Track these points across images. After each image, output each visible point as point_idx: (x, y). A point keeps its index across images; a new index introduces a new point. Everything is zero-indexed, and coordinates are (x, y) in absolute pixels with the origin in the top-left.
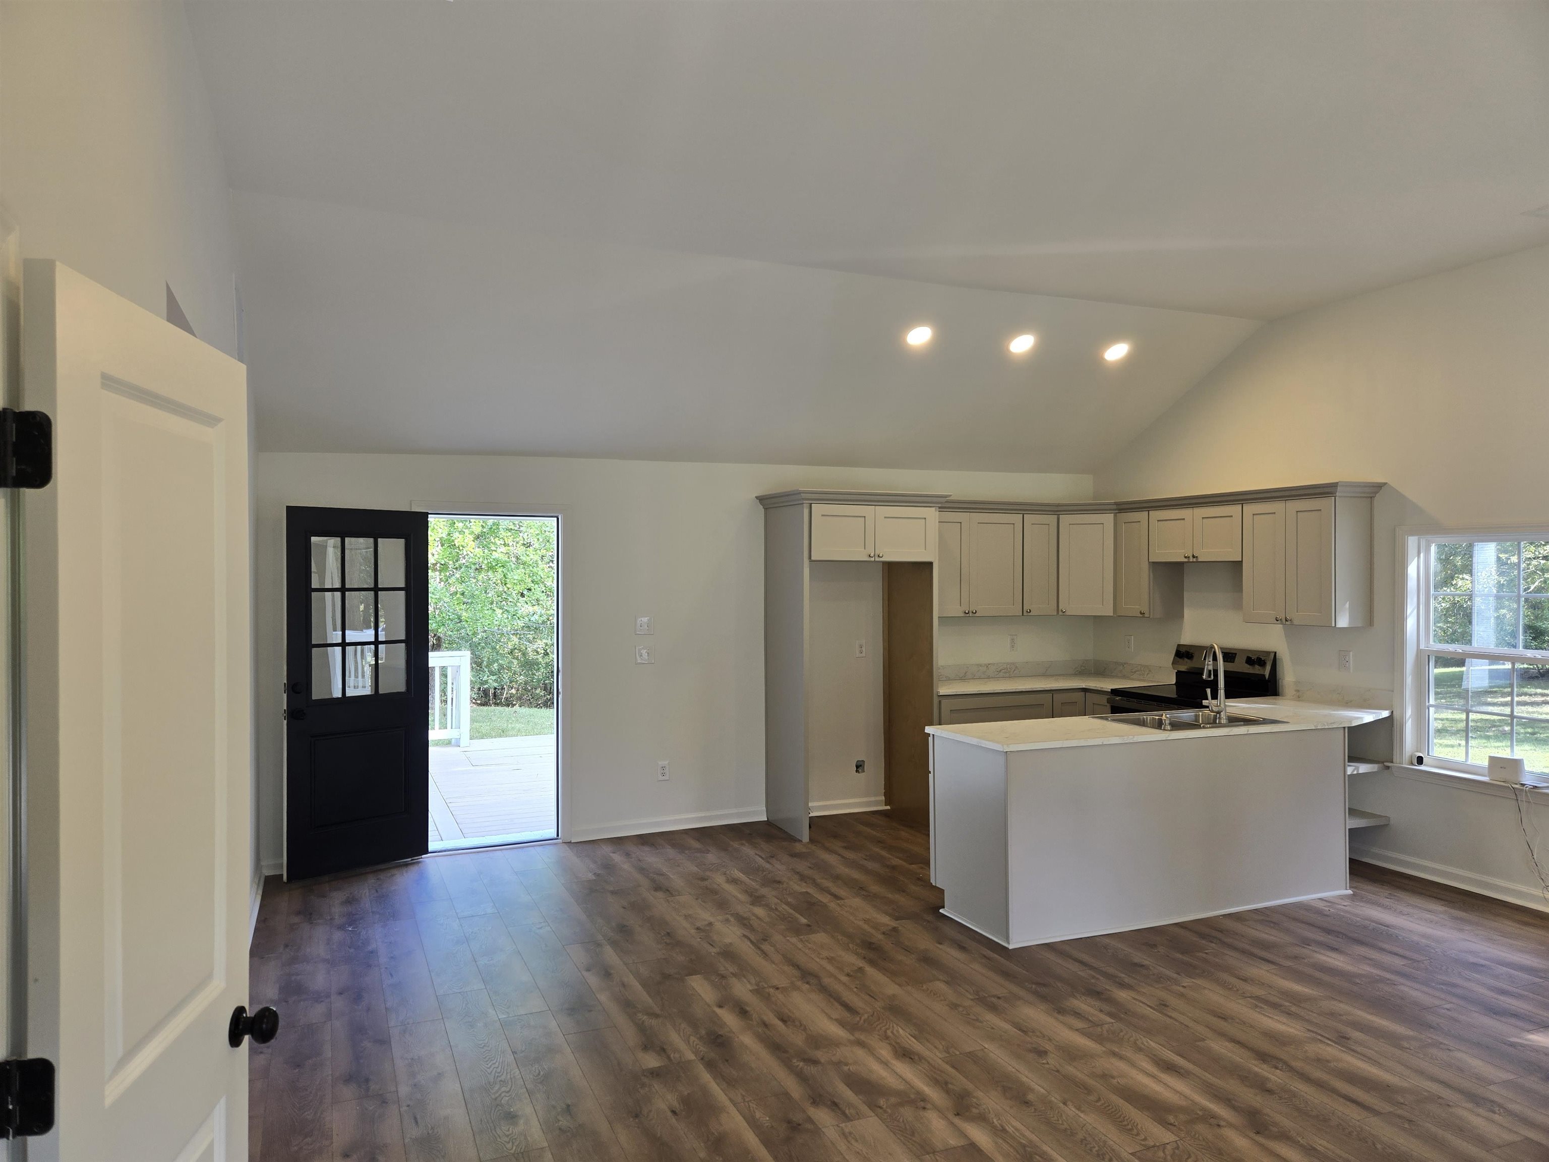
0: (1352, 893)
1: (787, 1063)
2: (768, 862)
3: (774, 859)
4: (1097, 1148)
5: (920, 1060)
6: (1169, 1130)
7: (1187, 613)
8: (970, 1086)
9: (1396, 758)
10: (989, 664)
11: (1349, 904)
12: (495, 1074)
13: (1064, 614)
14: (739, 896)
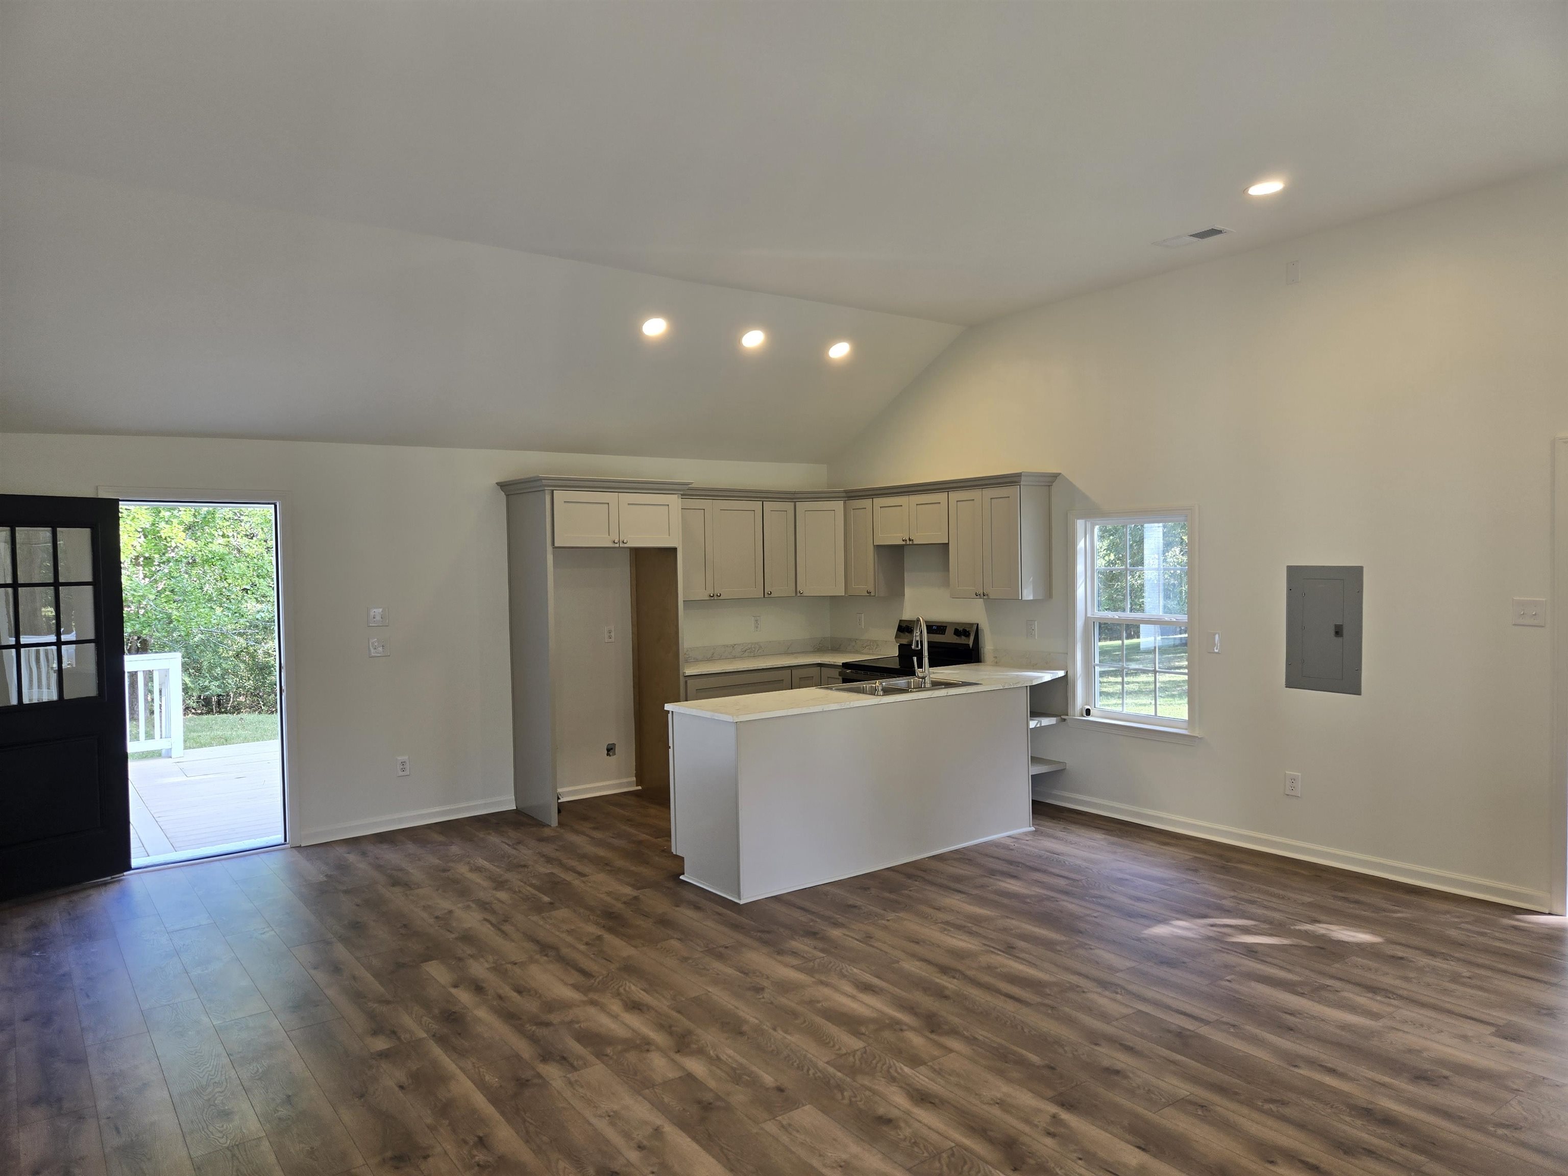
0: (1034, 829)
1: (520, 1030)
2: (515, 849)
3: (520, 844)
4: (798, 1062)
5: (648, 1010)
6: (860, 1039)
7: (908, 591)
8: (692, 1026)
9: (1070, 711)
10: (735, 645)
11: (1031, 838)
12: (208, 1077)
13: (802, 595)
14: (482, 882)
